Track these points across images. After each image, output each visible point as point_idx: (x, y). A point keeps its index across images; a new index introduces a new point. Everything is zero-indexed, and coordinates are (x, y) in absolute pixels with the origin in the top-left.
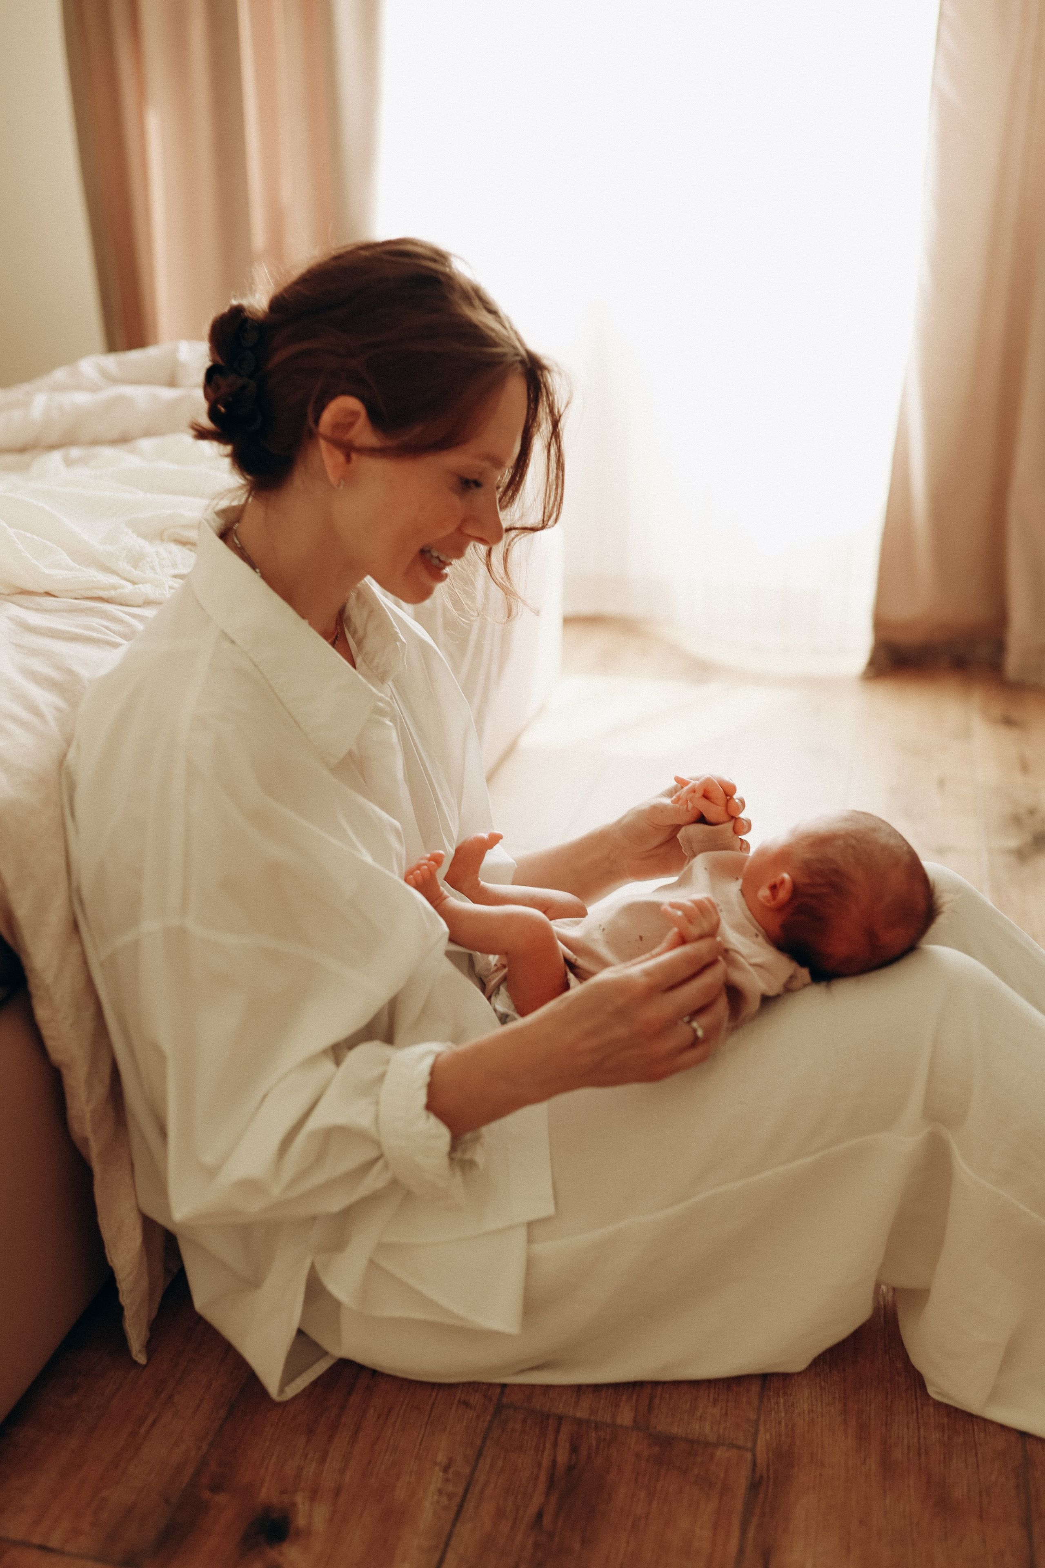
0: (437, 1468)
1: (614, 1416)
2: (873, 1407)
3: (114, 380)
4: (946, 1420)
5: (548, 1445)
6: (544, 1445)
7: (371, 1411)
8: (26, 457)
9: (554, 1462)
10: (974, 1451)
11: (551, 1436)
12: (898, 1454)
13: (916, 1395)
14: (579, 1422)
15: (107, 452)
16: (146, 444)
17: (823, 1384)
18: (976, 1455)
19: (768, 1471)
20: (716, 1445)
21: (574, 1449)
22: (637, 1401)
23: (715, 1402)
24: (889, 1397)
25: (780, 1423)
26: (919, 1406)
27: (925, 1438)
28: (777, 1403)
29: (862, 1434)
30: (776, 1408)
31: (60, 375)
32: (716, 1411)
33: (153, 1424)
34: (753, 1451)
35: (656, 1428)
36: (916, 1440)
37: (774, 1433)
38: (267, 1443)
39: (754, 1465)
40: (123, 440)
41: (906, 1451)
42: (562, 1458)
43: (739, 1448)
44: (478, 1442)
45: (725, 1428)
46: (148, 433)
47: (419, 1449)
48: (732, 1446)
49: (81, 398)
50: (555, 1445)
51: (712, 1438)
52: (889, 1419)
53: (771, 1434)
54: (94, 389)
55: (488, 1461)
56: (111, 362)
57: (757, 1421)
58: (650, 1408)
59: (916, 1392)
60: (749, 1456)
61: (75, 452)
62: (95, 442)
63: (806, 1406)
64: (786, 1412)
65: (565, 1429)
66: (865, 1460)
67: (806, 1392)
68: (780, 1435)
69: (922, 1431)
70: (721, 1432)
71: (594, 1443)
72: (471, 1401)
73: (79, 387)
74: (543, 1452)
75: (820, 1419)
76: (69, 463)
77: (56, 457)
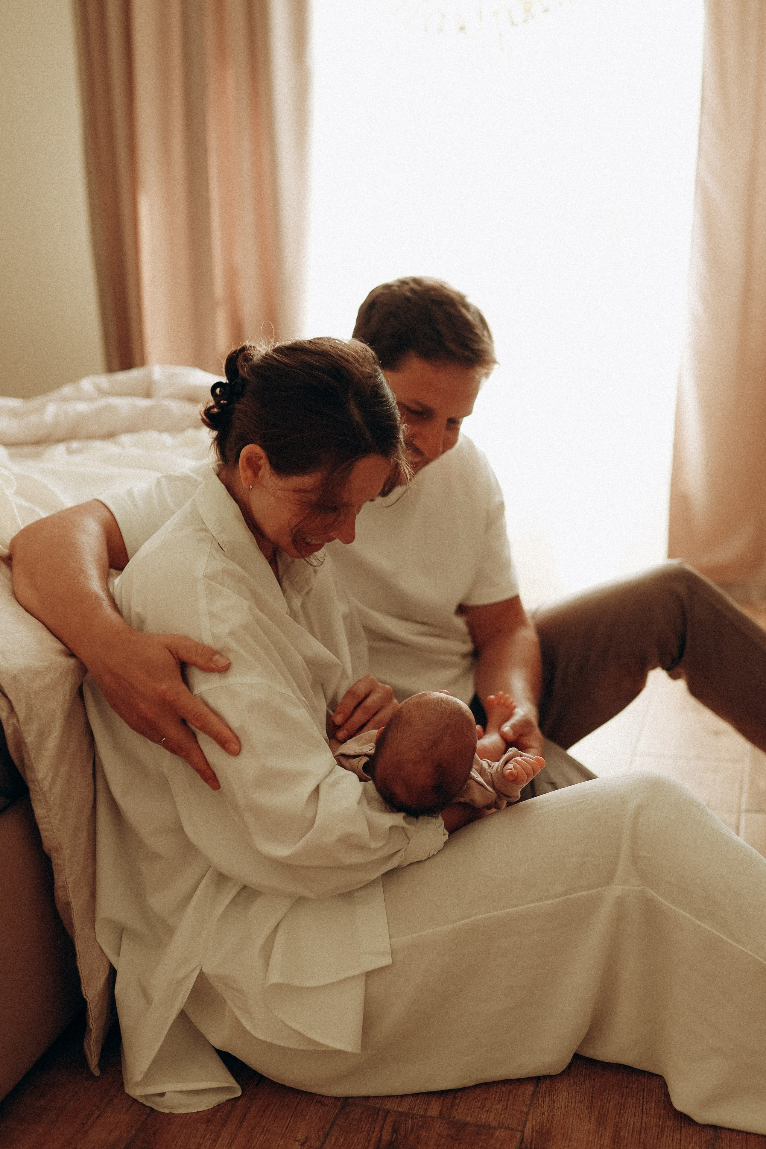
0: (297, 1143)
1: (426, 1110)
2: (611, 1103)
3: (103, 393)
4: (662, 1111)
5: (377, 1129)
6: (374, 1128)
7: (253, 1108)
8: (40, 449)
9: (380, 1139)
10: (679, 1132)
11: (380, 1123)
12: (624, 1133)
13: (643, 1095)
14: (401, 1114)
15: (98, 444)
16: (126, 439)
17: (578, 1089)
18: (681, 1133)
19: (531, 1144)
20: (496, 1128)
21: (395, 1131)
22: (443, 1101)
23: (499, 1101)
24: (624, 1097)
25: (544, 1114)
26: (645, 1102)
27: (645, 1123)
28: (544, 1101)
29: (601, 1120)
30: (542, 1104)
31: (67, 390)
32: (499, 1107)
33: (98, 1117)
34: (522, 1132)
35: (455, 1117)
36: (639, 1124)
37: (538, 1120)
38: (178, 1129)
39: (522, 1140)
40: (110, 435)
41: (631, 1132)
42: (386, 1136)
43: (513, 1130)
44: (327, 1127)
45: (504, 1118)
46: (129, 430)
47: (285, 1131)
48: (508, 1128)
49: (81, 407)
50: (382, 1128)
51: (494, 1124)
52: (622, 1111)
53: (536, 1121)
54: (90, 399)
55: (334, 1138)
56: (104, 380)
57: (527, 1114)
58: (452, 1106)
59: (644, 1093)
60: (519, 1134)
61: (75, 445)
62: (91, 437)
63: (564, 1103)
64: (549, 1107)
65: (391, 1118)
66: (601, 1137)
67: (565, 1094)
68: (543, 1121)
69: (644, 1118)
70: (501, 1120)
71: (410, 1127)
72: (325, 1101)
73: (80, 398)
74: (373, 1133)
75: (573, 1111)
76: (70, 452)
77: (61, 449)
